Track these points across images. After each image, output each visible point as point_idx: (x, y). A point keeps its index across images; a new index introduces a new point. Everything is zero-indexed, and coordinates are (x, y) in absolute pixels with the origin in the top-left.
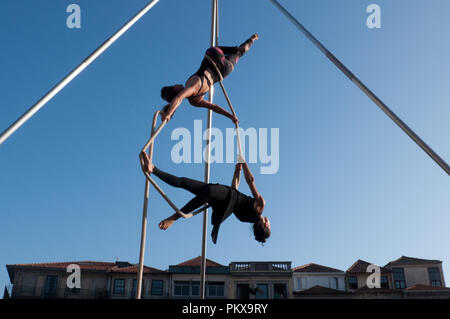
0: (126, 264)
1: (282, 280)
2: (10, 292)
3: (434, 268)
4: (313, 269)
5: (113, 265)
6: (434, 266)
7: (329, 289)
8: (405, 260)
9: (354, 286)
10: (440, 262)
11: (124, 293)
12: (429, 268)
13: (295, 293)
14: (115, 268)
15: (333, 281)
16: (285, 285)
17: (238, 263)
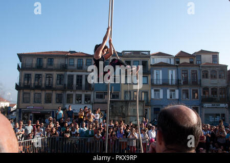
0: (74, 52)
1: (145, 59)
2: (20, 66)
3: (215, 55)
4: (160, 54)
5: (68, 52)
6: (215, 54)
7: (167, 64)
8: (202, 51)
9: (178, 62)
10: (218, 53)
11: (73, 65)
12: (213, 56)
13: (151, 65)
14: (69, 54)
15: (169, 60)
16: (147, 61)
17: (126, 51)
